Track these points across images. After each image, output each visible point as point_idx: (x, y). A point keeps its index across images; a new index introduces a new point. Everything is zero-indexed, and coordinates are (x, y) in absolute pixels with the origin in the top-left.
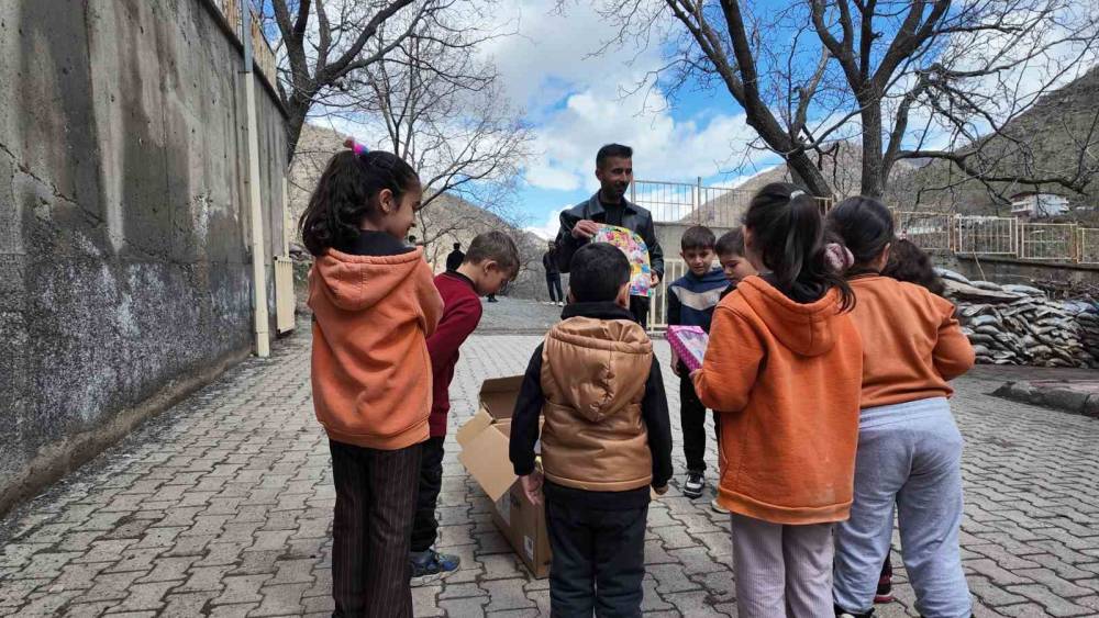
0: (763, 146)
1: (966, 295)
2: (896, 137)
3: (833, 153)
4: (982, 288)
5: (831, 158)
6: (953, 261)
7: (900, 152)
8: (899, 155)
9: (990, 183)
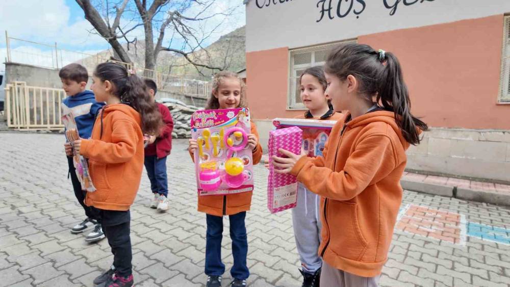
0: (95, 32)
1: (185, 111)
2: (160, 40)
3: (134, 43)
4: (191, 108)
5: (134, 45)
6: (183, 97)
7: (161, 47)
8: (161, 49)
9: (197, 66)
